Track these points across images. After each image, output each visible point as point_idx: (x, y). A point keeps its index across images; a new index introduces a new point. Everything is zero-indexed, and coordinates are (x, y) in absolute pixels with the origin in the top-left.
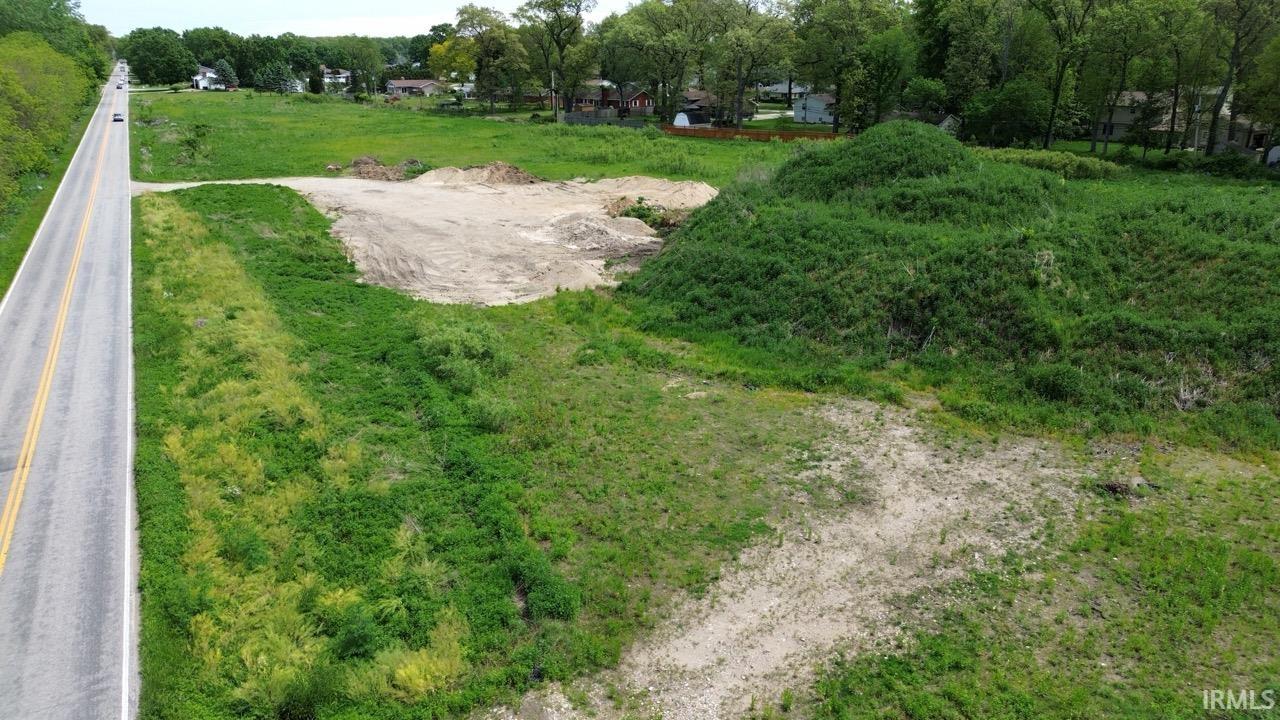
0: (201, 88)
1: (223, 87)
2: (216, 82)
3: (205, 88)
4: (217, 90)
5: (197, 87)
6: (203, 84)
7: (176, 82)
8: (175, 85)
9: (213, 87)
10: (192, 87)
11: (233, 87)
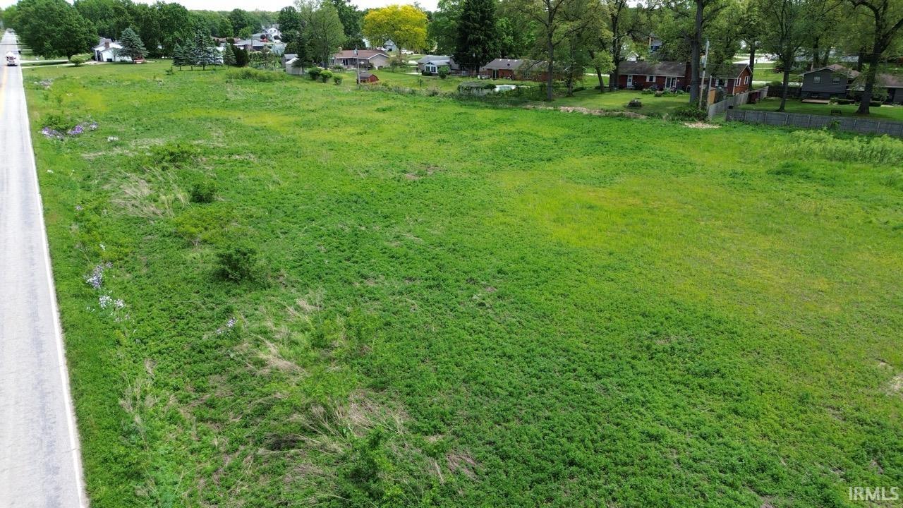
0: (105, 60)
1: (129, 59)
2: (122, 53)
3: (110, 60)
4: (123, 62)
5: (100, 59)
6: (107, 55)
7: (76, 53)
8: (74, 57)
9: (118, 59)
10: (93, 58)
11: (141, 58)
